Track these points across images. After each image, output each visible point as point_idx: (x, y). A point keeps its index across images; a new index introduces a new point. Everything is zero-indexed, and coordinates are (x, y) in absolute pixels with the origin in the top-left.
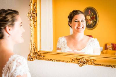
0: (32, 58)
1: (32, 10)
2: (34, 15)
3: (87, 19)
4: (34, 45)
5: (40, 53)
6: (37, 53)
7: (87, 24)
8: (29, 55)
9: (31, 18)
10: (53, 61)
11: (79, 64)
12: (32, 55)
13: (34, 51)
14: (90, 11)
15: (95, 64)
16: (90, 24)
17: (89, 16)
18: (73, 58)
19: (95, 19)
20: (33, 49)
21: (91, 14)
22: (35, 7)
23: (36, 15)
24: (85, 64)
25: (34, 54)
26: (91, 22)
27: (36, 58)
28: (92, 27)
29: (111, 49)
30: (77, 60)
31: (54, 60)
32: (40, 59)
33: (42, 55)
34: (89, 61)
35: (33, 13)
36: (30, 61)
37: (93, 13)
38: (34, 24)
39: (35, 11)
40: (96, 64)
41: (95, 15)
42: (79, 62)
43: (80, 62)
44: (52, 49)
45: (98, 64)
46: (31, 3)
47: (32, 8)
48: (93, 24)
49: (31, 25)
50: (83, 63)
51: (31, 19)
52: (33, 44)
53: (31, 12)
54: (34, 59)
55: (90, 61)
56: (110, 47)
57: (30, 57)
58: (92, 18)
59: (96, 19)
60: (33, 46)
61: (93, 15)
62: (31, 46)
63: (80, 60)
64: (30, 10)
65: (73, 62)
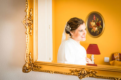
0: (28, 70)
1: (27, 17)
2: (30, 22)
3: (92, 25)
4: (30, 54)
5: (37, 64)
6: (33, 64)
7: (92, 32)
8: (24, 66)
9: (27, 25)
10: (50, 72)
11: (79, 76)
12: (27, 66)
13: (30, 61)
14: (94, 16)
15: (96, 76)
16: (95, 32)
17: (93, 22)
18: (72, 70)
19: (100, 26)
20: (28, 59)
21: (96, 19)
22: (31, 13)
23: (32, 22)
24: (85, 76)
25: (29, 65)
26: (96, 28)
27: (32, 70)
28: (97, 35)
29: (119, 59)
30: (77, 71)
31: (52, 72)
32: (36, 70)
33: (38, 66)
34: (90, 73)
35: (29, 19)
36: (25, 72)
37: (98, 19)
38: (30, 31)
39: (31, 18)
40: (98, 76)
41: (100, 21)
42: (78, 73)
43: (80, 74)
44: (52, 59)
45: (100, 77)
46: (27, 9)
47: (28, 14)
48: (99, 31)
49: (27, 33)
50: (83, 75)
51: (27, 27)
52: (28, 54)
53: (27, 19)
54: (29, 70)
55: (92, 73)
56: (117, 58)
57: (25, 68)
58: (98, 25)
59: (102, 26)
60: (28, 56)
61: (99, 21)
62: (27, 57)
63: (80, 72)
64: (26, 17)
65: (73, 74)
